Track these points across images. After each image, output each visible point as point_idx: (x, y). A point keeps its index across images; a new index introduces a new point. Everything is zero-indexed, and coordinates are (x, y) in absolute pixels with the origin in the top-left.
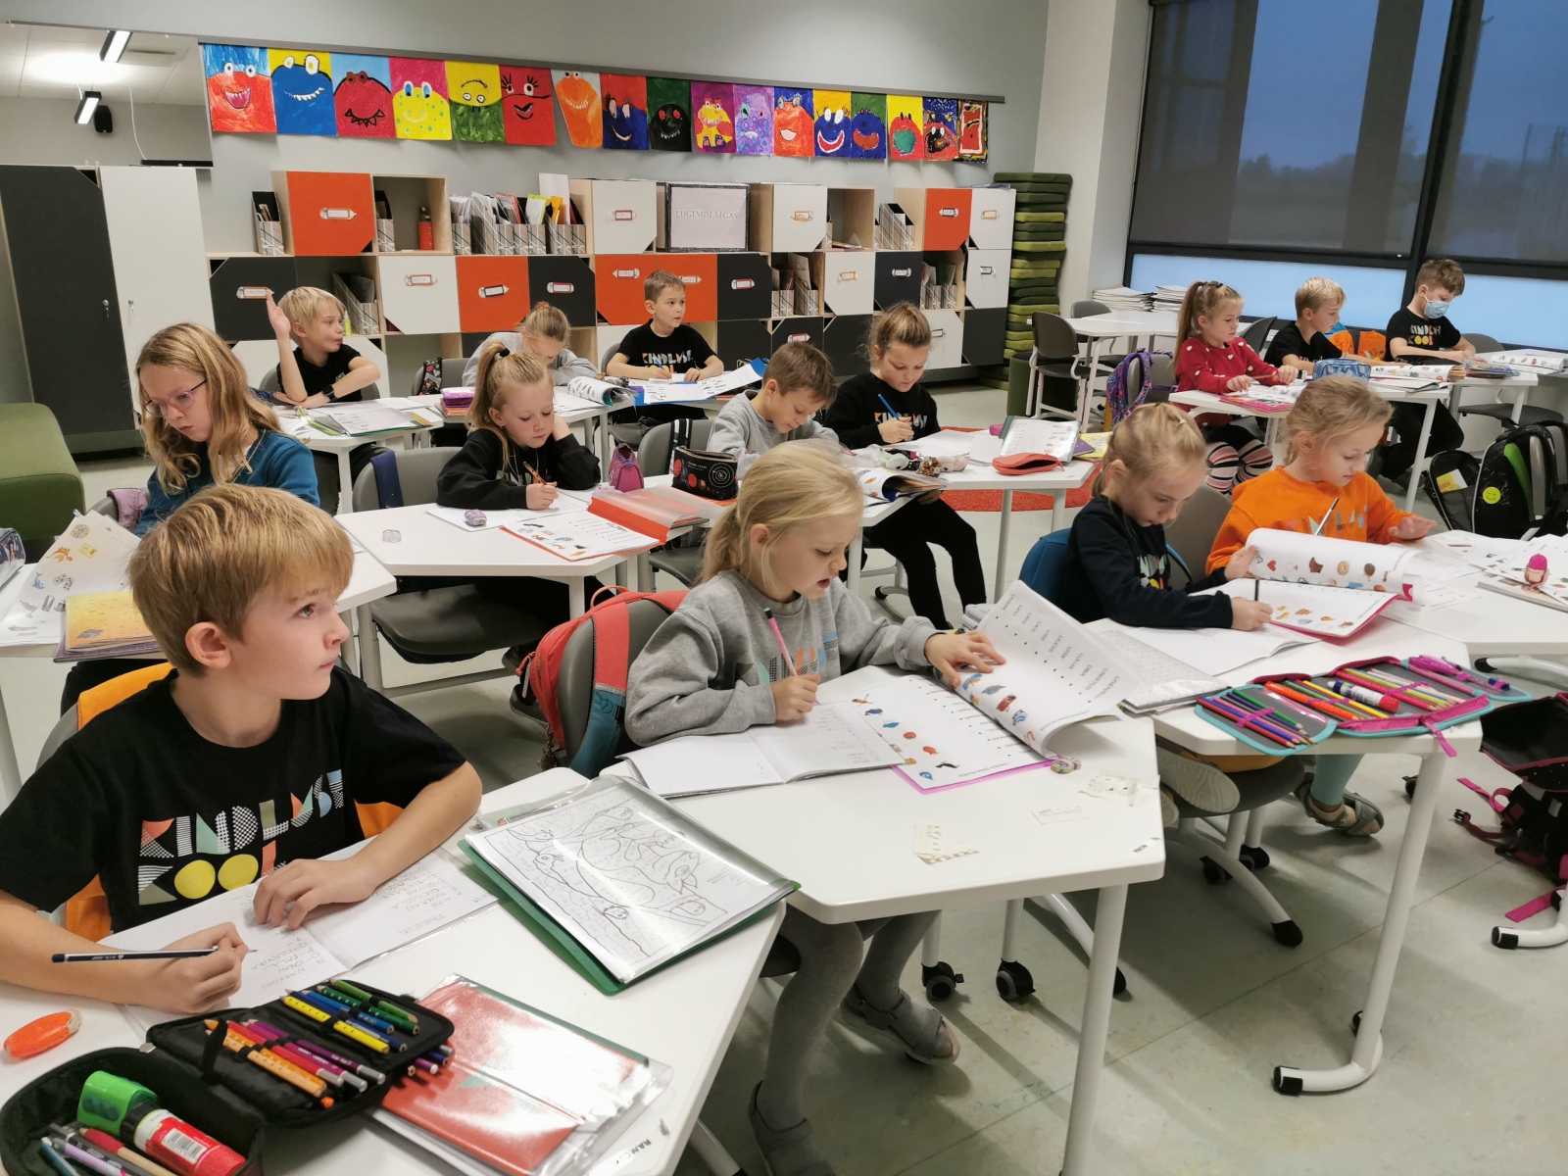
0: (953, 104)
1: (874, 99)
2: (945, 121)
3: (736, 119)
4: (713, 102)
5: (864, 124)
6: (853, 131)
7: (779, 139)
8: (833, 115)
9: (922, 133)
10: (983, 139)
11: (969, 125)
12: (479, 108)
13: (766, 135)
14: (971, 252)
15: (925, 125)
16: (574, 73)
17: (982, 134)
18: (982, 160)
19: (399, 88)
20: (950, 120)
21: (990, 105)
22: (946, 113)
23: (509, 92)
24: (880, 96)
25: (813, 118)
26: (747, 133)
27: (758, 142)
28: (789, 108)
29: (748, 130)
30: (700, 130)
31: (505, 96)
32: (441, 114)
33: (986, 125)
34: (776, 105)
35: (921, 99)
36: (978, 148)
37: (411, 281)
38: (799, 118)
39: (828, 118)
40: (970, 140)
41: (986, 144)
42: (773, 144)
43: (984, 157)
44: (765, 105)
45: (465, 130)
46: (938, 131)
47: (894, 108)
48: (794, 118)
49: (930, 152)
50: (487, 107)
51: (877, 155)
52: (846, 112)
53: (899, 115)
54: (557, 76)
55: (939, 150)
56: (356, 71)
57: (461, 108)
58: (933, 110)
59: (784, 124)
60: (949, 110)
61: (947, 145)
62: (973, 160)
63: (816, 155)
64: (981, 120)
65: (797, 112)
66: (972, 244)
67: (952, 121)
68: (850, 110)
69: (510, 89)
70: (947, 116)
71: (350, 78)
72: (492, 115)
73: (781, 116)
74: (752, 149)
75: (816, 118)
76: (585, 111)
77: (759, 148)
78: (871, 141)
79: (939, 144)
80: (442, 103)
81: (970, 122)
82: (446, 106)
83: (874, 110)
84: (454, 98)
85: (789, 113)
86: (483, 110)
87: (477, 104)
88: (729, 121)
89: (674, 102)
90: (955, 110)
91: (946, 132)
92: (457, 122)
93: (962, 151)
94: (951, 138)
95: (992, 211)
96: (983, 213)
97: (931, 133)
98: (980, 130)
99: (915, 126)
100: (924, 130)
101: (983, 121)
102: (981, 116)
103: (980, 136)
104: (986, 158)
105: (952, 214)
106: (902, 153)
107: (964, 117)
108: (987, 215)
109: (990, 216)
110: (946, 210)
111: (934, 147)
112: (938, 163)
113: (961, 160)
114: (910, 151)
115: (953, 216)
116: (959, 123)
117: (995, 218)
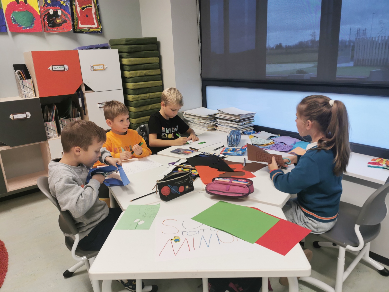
2: (61, 6)
9: (39, 14)
10: (97, 19)
11: (83, 9)
14: (87, 95)
15: (41, 8)
17: (96, 14)
18: (98, 32)
20: (65, 4)
36: (94, 24)
40: (87, 19)
41: (100, 21)
43: (99, 30)
46: (55, 12)
49: (50, 26)
55: (59, 25)
61: (64, 22)
62: (91, 32)
64: (93, 5)
66: (88, 88)
67: (67, 6)
70: (61, 2)
79: (58, 21)
81: (84, 6)
91: (62, 13)
93: (81, 26)
94: (68, 17)
95: (100, 65)
96: (93, 67)
97: (49, 13)
98: (93, 11)
99: (31, 8)
100: (41, 11)
101: (95, 6)
102: (92, 3)
103: (94, 16)
104: (101, 30)
105: (63, 69)
106: (25, 28)
107: (77, 3)
108: (95, 68)
109: (99, 68)
110: (56, 67)
111: (53, 23)
112: (60, 34)
113: (81, 31)
114: (31, 26)
115: (64, 70)
116: (74, 7)
117: (104, 69)
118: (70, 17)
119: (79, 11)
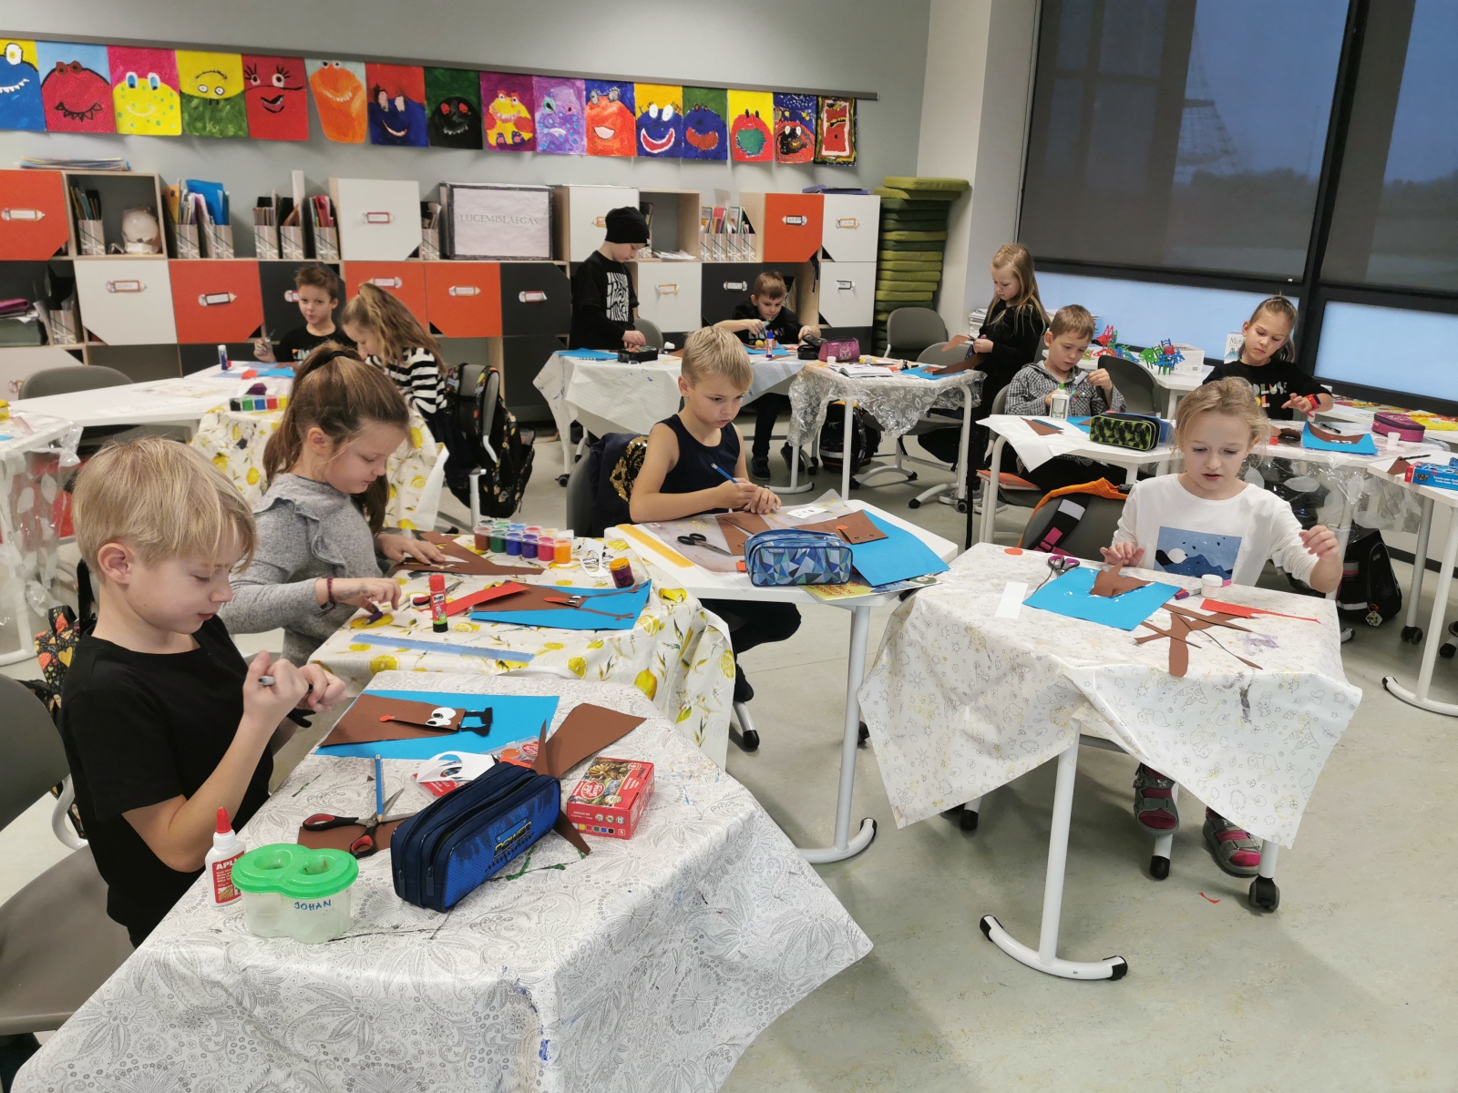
0: (811, 100)
1: (712, 95)
2: (802, 120)
3: (538, 116)
4: (508, 95)
5: (700, 122)
6: (685, 129)
7: (592, 137)
8: (660, 112)
9: (772, 133)
10: (850, 141)
11: (832, 125)
12: (218, 102)
13: (576, 132)
14: (824, 266)
15: (776, 123)
16: (334, 63)
17: (850, 134)
18: (849, 163)
19: (120, 79)
20: (808, 118)
21: (859, 102)
22: (803, 109)
23: (254, 83)
24: (720, 91)
25: (634, 114)
26: (552, 130)
27: (566, 140)
28: (604, 102)
29: (553, 126)
30: (493, 125)
31: (248, 88)
32: (171, 107)
33: (854, 124)
34: (588, 99)
35: (771, 95)
36: (844, 150)
37: (114, 287)
38: (618, 113)
39: (653, 114)
40: (835, 140)
41: (854, 146)
42: (585, 142)
43: (852, 160)
44: (574, 99)
45: (199, 125)
46: (793, 131)
47: (737, 105)
48: (611, 115)
49: (783, 153)
50: (227, 100)
51: (717, 156)
52: (676, 107)
53: (744, 113)
54: (313, 67)
55: (795, 151)
56: (68, 61)
57: (195, 102)
58: (787, 107)
59: (600, 121)
60: (808, 108)
61: (803, 146)
62: (839, 163)
63: (639, 155)
64: (847, 119)
65: (615, 107)
66: (826, 256)
67: (811, 120)
68: (681, 105)
69: (255, 80)
70: (804, 115)
71: (60, 68)
72: (232, 107)
73: (595, 112)
74: (557, 147)
75: (639, 114)
76: (348, 103)
77: (568, 147)
78: (710, 141)
79: (795, 144)
80: (172, 95)
81: (834, 121)
82: (176, 99)
83: (712, 107)
84: (186, 90)
85: (604, 109)
86: (222, 103)
87: (214, 96)
88: (528, 116)
89: (458, 95)
90: (814, 107)
91: (803, 132)
92: (190, 115)
93: (825, 153)
94: (809, 139)
95: (850, 219)
96: (839, 222)
97: (784, 132)
98: (846, 129)
99: (763, 125)
100: (775, 129)
101: (850, 120)
102: (848, 115)
103: (846, 136)
104: (854, 161)
105: (799, 222)
106: (749, 154)
107: (825, 115)
108: (843, 223)
109: (848, 225)
110: (791, 218)
111: (788, 148)
112: (795, 166)
113: (823, 162)
114: (758, 152)
115: (800, 224)
116: (819, 121)
117: (854, 227)
118: (812, 137)
119: (825, 129)
